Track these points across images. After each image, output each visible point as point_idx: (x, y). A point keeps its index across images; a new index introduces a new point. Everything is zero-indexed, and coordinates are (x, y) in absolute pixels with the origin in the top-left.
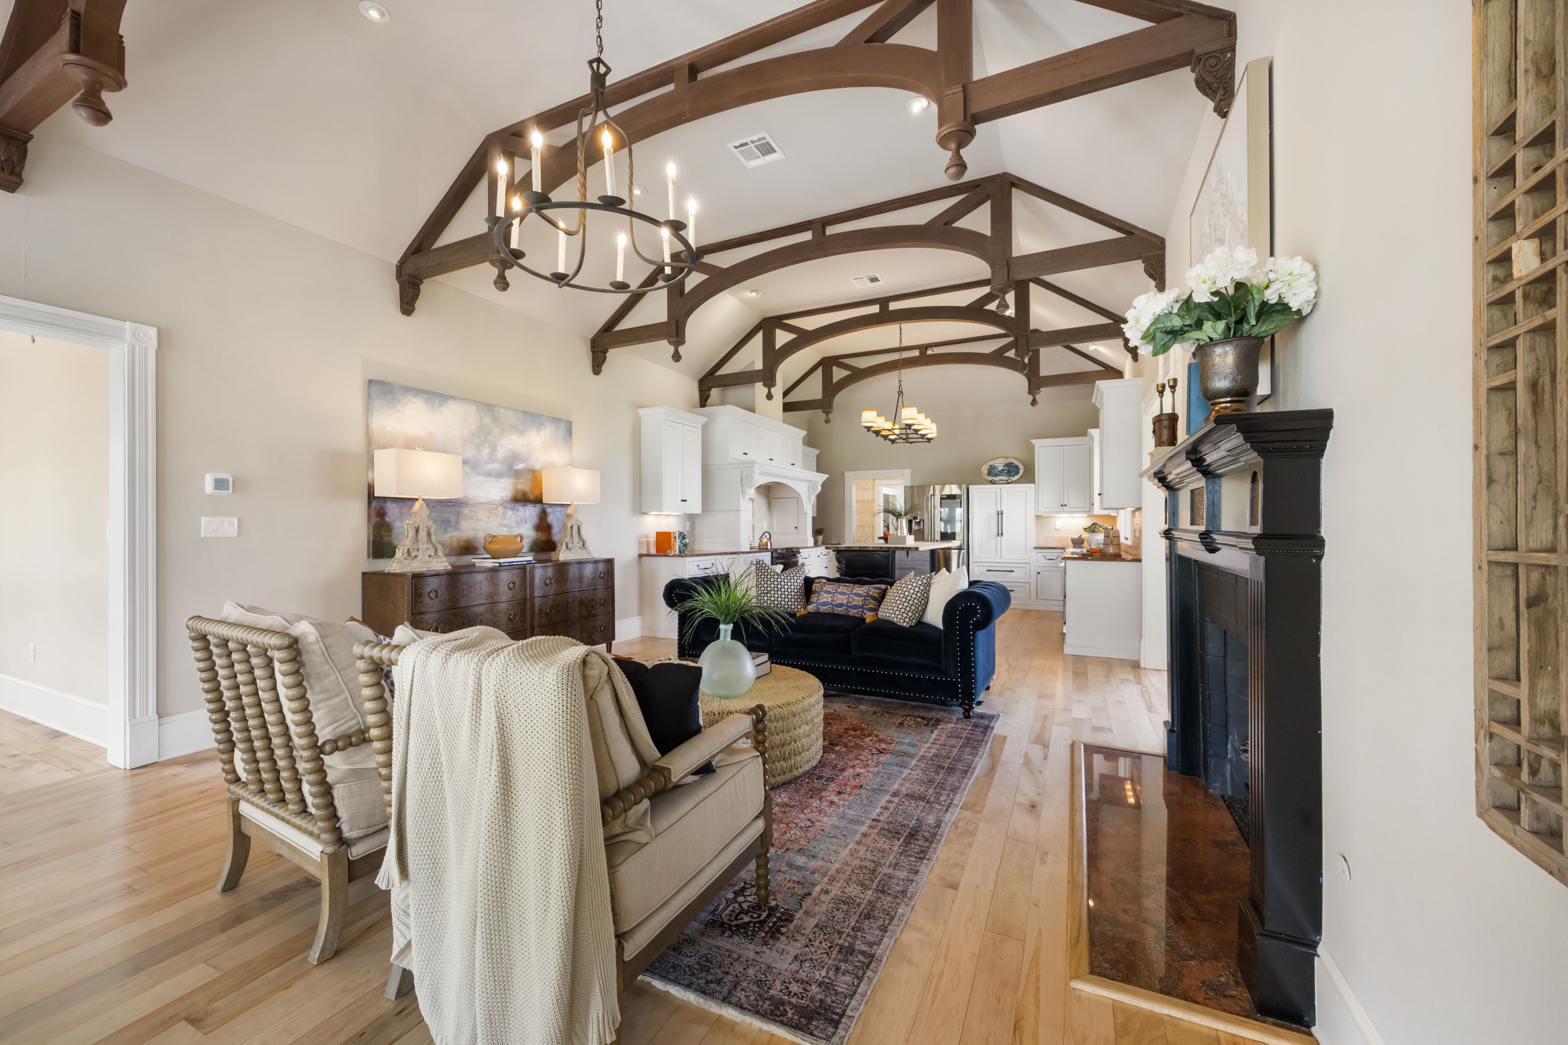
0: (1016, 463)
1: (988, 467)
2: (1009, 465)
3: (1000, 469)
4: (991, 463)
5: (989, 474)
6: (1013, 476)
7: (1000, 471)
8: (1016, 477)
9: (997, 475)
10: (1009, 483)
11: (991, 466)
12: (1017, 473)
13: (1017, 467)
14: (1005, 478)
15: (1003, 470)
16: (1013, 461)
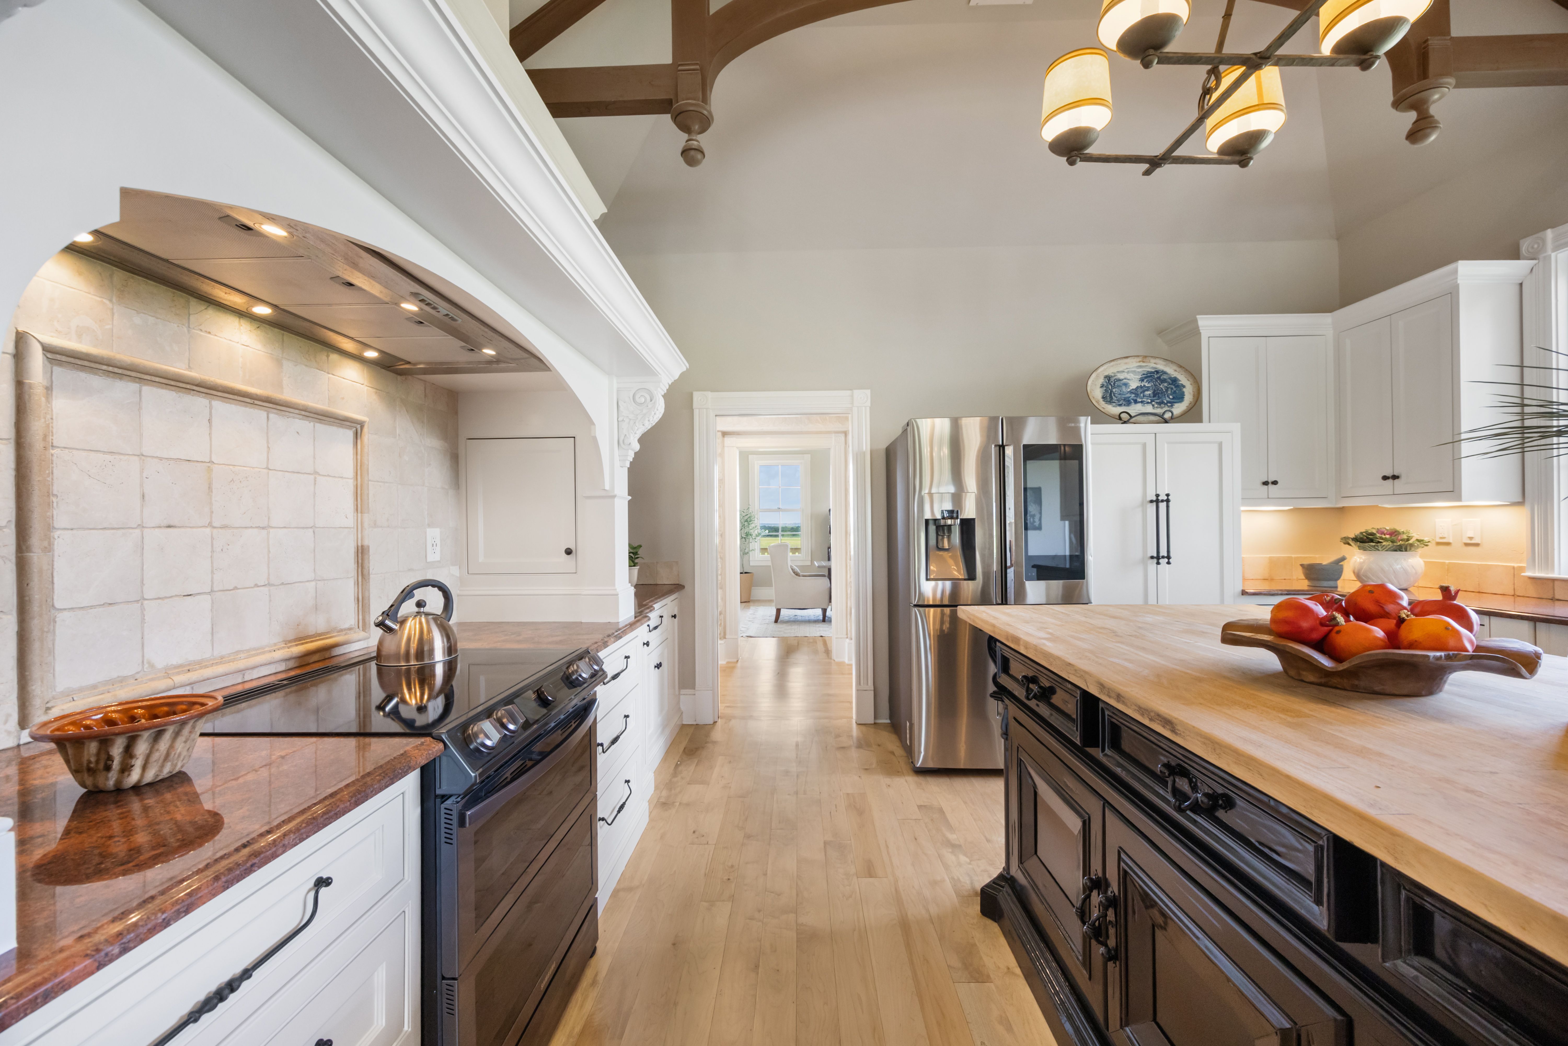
0: (1171, 371)
1: (1101, 380)
2: (1154, 376)
3: (1134, 385)
4: (1109, 370)
5: (1108, 398)
6: (1172, 403)
7: (1135, 392)
8: (1179, 409)
9: (1128, 402)
10: (1166, 422)
11: (1108, 378)
12: (1180, 398)
13: (1174, 381)
14: (1149, 409)
15: (1143, 389)
16: (1161, 366)
